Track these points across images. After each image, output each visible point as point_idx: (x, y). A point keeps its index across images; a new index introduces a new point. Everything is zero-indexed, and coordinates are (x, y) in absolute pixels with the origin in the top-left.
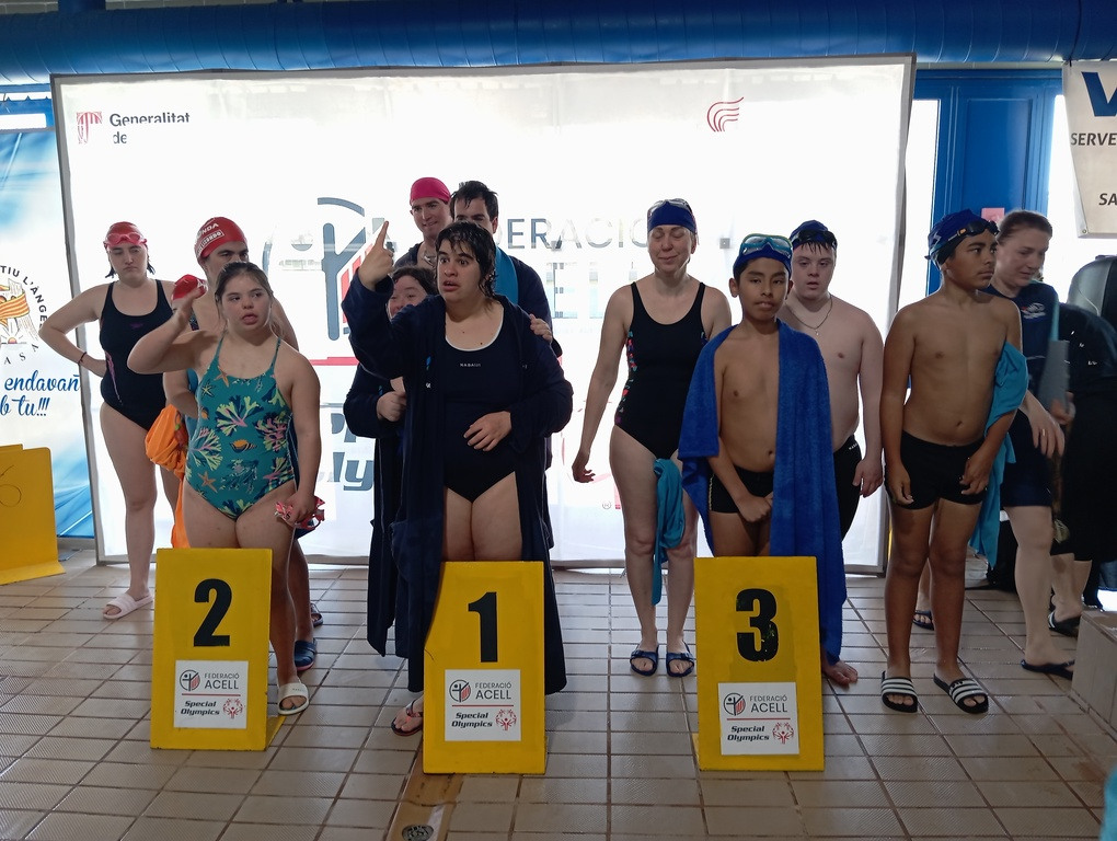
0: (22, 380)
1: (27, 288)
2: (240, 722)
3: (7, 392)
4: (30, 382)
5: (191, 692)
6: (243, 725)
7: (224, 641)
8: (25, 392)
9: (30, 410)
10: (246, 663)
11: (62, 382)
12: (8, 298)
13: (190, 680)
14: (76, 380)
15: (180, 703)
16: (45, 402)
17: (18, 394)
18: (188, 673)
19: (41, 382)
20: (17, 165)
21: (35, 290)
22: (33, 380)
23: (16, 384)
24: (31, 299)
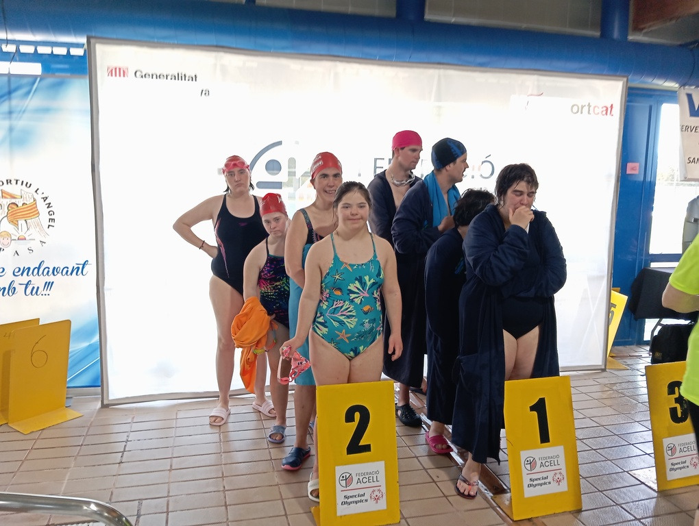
0: (29, 269)
1: (39, 197)
2: (382, 505)
3: (14, 278)
4: (36, 271)
5: (348, 488)
6: (385, 507)
7: (367, 448)
8: (31, 277)
9: (35, 291)
10: (383, 462)
11: (66, 269)
12: (20, 205)
13: (346, 479)
14: (78, 268)
15: (340, 498)
16: (49, 285)
17: (25, 279)
18: (344, 475)
19: (47, 270)
20: (34, 102)
21: (45, 199)
22: (39, 268)
23: (23, 272)
24: (41, 206)
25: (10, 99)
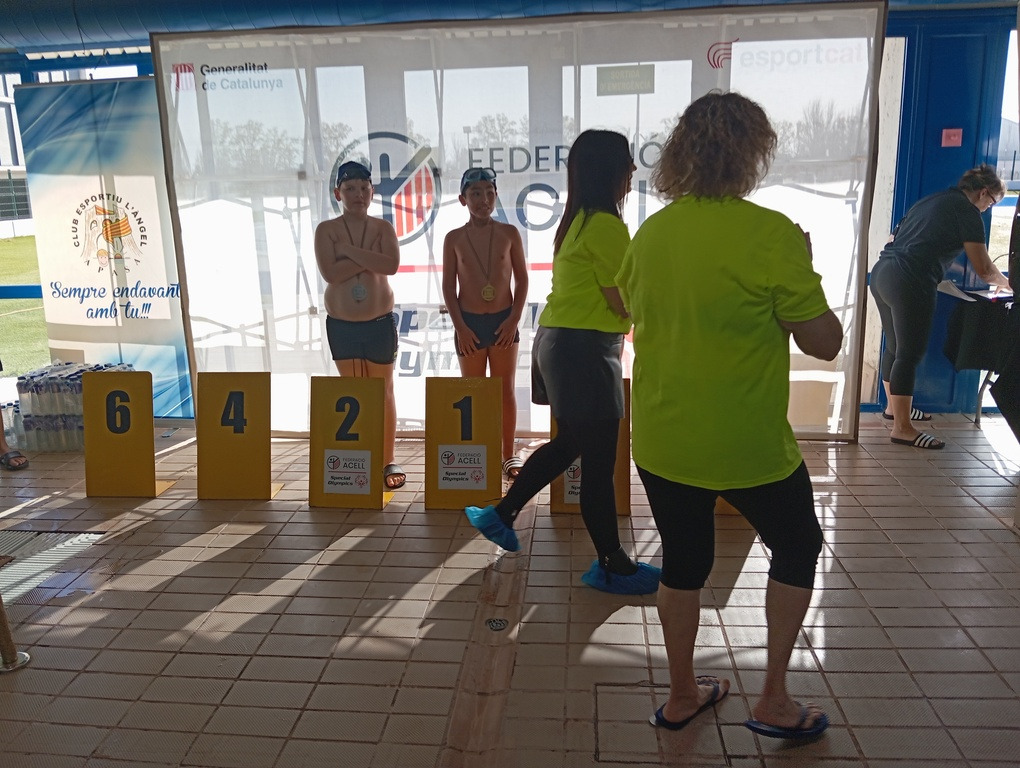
0: (127, 289)
1: (129, 212)
3: (115, 299)
4: (134, 291)
8: (130, 299)
9: (134, 314)
11: (161, 291)
12: (114, 221)
14: (173, 289)
16: (147, 307)
17: (124, 300)
19: (143, 291)
20: (116, 109)
21: (135, 214)
22: (136, 289)
23: (123, 292)
24: (133, 222)
25: (93, 107)
